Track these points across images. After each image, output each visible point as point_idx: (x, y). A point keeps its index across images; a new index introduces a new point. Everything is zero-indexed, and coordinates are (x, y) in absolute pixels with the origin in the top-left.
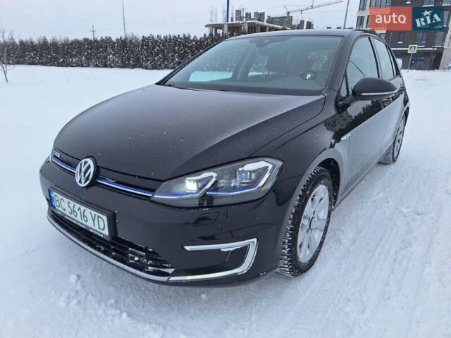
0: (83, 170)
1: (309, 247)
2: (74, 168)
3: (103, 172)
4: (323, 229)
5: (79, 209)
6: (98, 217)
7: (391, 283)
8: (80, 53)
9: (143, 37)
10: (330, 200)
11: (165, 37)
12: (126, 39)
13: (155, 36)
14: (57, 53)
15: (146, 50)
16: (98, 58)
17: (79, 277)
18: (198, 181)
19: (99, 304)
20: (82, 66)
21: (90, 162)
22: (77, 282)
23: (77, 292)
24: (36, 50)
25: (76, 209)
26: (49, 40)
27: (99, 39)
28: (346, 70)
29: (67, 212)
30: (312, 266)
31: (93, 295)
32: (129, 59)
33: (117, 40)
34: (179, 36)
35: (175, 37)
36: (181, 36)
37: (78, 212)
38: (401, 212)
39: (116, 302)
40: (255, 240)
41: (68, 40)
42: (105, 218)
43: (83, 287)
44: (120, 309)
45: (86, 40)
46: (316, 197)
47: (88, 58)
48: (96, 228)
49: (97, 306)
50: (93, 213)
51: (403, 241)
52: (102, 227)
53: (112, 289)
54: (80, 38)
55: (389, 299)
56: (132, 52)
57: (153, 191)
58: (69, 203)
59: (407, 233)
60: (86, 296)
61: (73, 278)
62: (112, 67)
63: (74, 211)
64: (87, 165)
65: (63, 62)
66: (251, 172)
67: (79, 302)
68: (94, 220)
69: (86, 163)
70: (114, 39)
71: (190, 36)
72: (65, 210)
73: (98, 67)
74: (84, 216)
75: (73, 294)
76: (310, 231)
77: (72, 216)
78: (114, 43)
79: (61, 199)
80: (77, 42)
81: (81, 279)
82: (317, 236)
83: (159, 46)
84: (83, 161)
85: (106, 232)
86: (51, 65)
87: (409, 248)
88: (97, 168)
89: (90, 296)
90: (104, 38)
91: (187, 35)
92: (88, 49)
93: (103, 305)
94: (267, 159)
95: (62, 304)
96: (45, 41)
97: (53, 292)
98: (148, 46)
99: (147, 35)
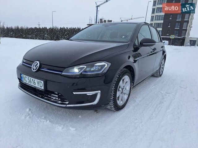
0: (35, 65)
1: (122, 100)
2: (32, 65)
3: (43, 66)
4: (128, 94)
5: (33, 80)
6: (40, 82)
7: (153, 114)
8: (32, 33)
9: (60, 28)
10: (131, 83)
11: (70, 28)
12: (53, 28)
13: (66, 28)
14: (23, 33)
15: (61, 33)
16: (41, 36)
17: (30, 110)
18: (79, 68)
19: (38, 118)
20: (33, 39)
21: (38, 62)
22: (29, 111)
23: (29, 114)
24: (14, 32)
25: (31, 80)
26: (20, 27)
27: (41, 28)
28: (137, 35)
29: (27, 82)
30: (123, 108)
31: (35, 115)
32: (54, 37)
33: (49, 28)
34: (76, 28)
35: (74, 28)
36: (77, 28)
37: (32, 81)
38: (161, 92)
39: (45, 117)
40: (100, 91)
41: (28, 28)
42: (43, 82)
43: (32, 112)
44: (46, 119)
45: (36, 28)
46: (124, 80)
47: (36, 36)
48: (39, 87)
49: (37, 119)
50: (38, 80)
51: (160, 102)
52: (41, 86)
53: (43, 113)
54: (33, 27)
55: (152, 119)
56: (55, 34)
57: (62, 72)
58: (28, 78)
59: (162, 99)
60: (33, 116)
61: (28, 110)
62: (46, 40)
63: (30, 81)
64: (37, 63)
65: (25, 37)
66: (99, 66)
67: (30, 117)
68: (38, 84)
69: (36, 62)
70: (48, 28)
71: (80, 28)
72: (26, 81)
73: (41, 39)
74: (34, 82)
75: (28, 115)
76: (122, 93)
77: (30, 83)
78: (48, 30)
79: (26, 77)
80: (31, 29)
81: (31, 110)
82: (126, 97)
83: (67, 32)
84: (35, 62)
85: (43, 88)
86: (19, 38)
87: (162, 104)
88: (40, 64)
89: (34, 116)
90: (44, 27)
91: (79, 28)
92: (36, 32)
93: (39, 118)
94: (105, 62)
95: (23, 118)
96: (18, 28)
97: (19, 114)
98: (62, 31)
99: (62, 27)
